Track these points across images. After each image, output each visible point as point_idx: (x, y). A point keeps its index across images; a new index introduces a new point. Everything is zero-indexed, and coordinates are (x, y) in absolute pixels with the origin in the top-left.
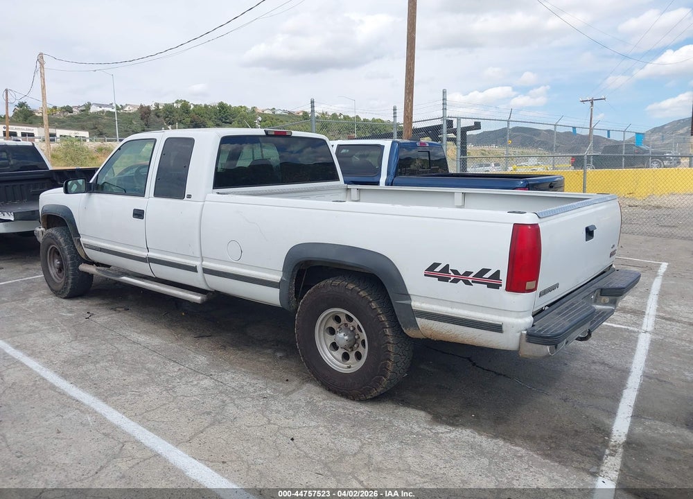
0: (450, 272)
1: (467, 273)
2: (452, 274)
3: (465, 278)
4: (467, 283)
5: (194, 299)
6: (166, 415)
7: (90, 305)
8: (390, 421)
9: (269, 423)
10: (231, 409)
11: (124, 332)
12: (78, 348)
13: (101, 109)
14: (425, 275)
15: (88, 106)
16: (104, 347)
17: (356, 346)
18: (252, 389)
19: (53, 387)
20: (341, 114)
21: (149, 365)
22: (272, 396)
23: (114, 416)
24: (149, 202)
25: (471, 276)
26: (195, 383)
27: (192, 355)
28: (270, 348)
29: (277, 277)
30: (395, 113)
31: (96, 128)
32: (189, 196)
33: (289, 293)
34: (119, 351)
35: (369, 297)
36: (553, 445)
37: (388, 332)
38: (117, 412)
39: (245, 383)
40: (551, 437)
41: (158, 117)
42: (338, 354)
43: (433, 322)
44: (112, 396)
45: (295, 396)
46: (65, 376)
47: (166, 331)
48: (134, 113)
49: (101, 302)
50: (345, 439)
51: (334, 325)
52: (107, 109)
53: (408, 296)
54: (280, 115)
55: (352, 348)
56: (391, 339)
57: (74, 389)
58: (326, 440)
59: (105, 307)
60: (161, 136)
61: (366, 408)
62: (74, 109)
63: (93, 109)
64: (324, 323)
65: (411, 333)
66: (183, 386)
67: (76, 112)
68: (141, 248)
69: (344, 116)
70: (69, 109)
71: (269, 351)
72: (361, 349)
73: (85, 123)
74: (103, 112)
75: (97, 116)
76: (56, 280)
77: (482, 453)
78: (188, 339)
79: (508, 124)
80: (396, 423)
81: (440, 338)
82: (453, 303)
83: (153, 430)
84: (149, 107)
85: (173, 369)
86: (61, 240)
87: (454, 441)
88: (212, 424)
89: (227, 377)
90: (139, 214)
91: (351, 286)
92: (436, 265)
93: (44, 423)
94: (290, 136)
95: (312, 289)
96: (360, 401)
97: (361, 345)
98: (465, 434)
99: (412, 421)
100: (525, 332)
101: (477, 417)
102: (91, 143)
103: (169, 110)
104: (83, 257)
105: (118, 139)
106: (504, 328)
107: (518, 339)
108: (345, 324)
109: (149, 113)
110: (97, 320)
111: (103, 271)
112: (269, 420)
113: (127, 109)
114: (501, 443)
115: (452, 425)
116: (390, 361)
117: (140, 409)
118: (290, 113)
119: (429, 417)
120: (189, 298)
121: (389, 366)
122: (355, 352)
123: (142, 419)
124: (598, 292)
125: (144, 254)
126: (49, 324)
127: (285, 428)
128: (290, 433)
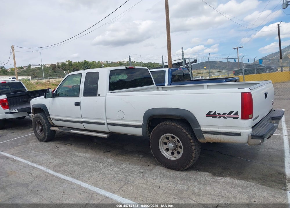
0: (217, 114)
1: (224, 114)
2: (218, 115)
3: (224, 116)
4: (224, 118)
5: (104, 136)
6: (105, 182)
7: (56, 144)
8: (196, 177)
9: (148, 182)
10: (130, 178)
11: (74, 153)
12: (58, 161)
13: (35, 67)
14: (206, 116)
15: (30, 66)
16: (68, 159)
17: (177, 148)
18: (135, 170)
19: (53, 176)
20: (135, 62)
21: (89, 165)
22: (145, 172)
23: (84, 185)
24: (82, 99)
25: (226, 115)
26: (111, 169)
27: (105, 159)
28: (136, 154)
29: (140, 124)
30: (162, 59)
31: (34, 75)
32: (99, 95)
33: (147, 130)
34: (75, 160)
35: (182, 128)
36: (264, 181)
37: (191, 141)
38: (84, 183)
39: (132, 168)
40: (262, 178)
41: (59, 68)
42: (169, 152)
43: (211, 135)
44: (79, 177)
45: (154, 171)
46: (57, 172)
47: (91, 151)
48: (49, 67)
49: (59, 142)
50: (180, 185)
51: (166, 141)
52: (38, 67)
53: (199, 126)
54: (110, 64)
55: (175, 150)
56: (193, 144)
57: (63, 176)
58: (173, 186)
59: (62, 144)
60: (84, 72)
61: (184, 173)
62: (24, 68)
63: (32, 67)
64: (162, 140)
65: (201, 141)
66: (107, 171)
67: (25, 69)
68: (79, 118)
69: (136, 62)
70: (22, 68)
71: (136, 155)
72: (179, 150)
73: (29, 73)
74: (36, 68)
75: (33, 70)
76: (40, 135)
77: (238, 186)
78: (101, 153)
79: (209, 59)
80: (198, 178)
81: (214, 141)
82: (219, 127)
83: (102, 188)
84: (55, 64)
85: (100, 165)
86: (42, 118)
87: (224, 182)
88: (125, 184)
89: (123, 166)
90: (77, 104)
91: (173, 124)
92: (210, 112)
93: (57, 189)
94: (134, 68)
95: (156, 127)
96: (181, 171)
97: (179, 148)
98: (228, 179)
99: (205, 176)
100: (250, 135)
101: (230, 172)
102: (32, 81)
103: (64, 65)
104: (52, 124)
105: (44, 78)
106: (241, 134)
107: (247, 138)
108: (171, 140)
109: (55, 67)
110: (61, 149)
111: (62, 129)
112: (147, 181)
113: (46, 66)
114: (244, 182)
115: (221, 176)
116: (193, 153)
117: (93, 181)
118: (114, 63)
119: (211, 174)
120: (102, 136)
121: (193, 155)
122: (176, 151)
123: (96, 184)
124: (271, 119)
125: (81, 120)
126: (42, 152)
127: (155, 183)
128: (158, 185)
